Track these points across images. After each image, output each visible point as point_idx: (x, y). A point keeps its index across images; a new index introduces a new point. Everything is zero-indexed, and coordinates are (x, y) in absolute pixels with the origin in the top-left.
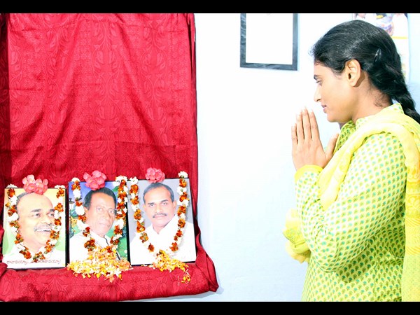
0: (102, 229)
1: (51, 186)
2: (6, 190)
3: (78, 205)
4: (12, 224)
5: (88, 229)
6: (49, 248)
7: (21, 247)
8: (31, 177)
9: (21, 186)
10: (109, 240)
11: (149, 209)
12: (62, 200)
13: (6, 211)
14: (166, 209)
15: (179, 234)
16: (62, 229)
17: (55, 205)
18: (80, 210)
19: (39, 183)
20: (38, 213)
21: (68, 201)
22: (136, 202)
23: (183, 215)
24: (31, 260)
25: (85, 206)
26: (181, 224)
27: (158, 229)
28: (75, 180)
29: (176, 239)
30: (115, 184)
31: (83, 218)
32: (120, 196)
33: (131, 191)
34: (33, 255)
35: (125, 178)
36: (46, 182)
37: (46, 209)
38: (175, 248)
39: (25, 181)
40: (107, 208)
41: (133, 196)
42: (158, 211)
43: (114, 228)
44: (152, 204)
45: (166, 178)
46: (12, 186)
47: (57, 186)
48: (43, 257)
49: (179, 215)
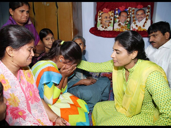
0: (123, 21)
1: (110, 11)
2: (99, 12)
3: (117, 15)
4: (100, 20)
5: (119, 21)
6: (109, 26)
7: (102, 25)
8: (105, 9)
9: (102, 11)
10: (125, 24)
11: (137, 16)
12: (113, 14)
13: (98, 16)
14: (142, 16)
15: (146, 22)
16: (112, 21)
17: (111, 15)
18: (117, 16)
19: (107, 10)
20: (106, 18)
21: (114, 14)
22: (133, 14)
23: (147, 17)
24: (104, 28)
25: (119, 15)
26: (147, 20)
27: (139, 21)
28: (117, 9)
29: (144, 24)
30: (128, 10)
31: (118, 18)
32: (129, 12)
33: (132, 11)
34: (104, 27)
35: (131, 8)
36: (109, 10)
37: (108, 17)
38: (144, 26)
39: (103, 10)
40: (125, 16)
41: (133, 12)
42: (140, 16)
43: (126, 21)
44: (138, 15)
45: (143, 7)
46: (100, 11)
47: (112, 11)
48: (107, 28)
49: (146, 17)
